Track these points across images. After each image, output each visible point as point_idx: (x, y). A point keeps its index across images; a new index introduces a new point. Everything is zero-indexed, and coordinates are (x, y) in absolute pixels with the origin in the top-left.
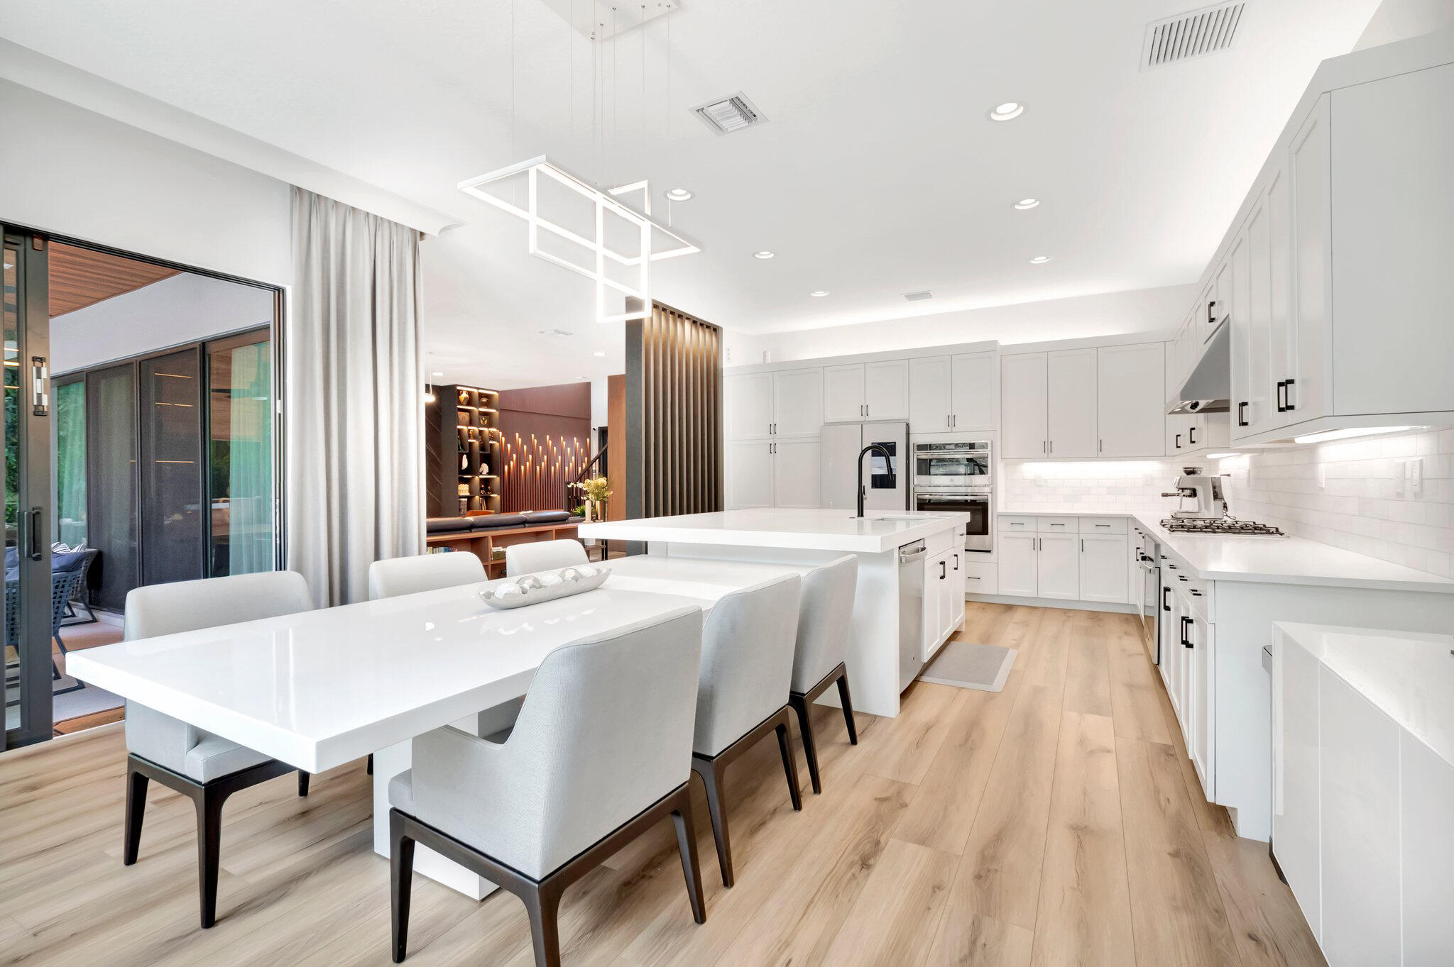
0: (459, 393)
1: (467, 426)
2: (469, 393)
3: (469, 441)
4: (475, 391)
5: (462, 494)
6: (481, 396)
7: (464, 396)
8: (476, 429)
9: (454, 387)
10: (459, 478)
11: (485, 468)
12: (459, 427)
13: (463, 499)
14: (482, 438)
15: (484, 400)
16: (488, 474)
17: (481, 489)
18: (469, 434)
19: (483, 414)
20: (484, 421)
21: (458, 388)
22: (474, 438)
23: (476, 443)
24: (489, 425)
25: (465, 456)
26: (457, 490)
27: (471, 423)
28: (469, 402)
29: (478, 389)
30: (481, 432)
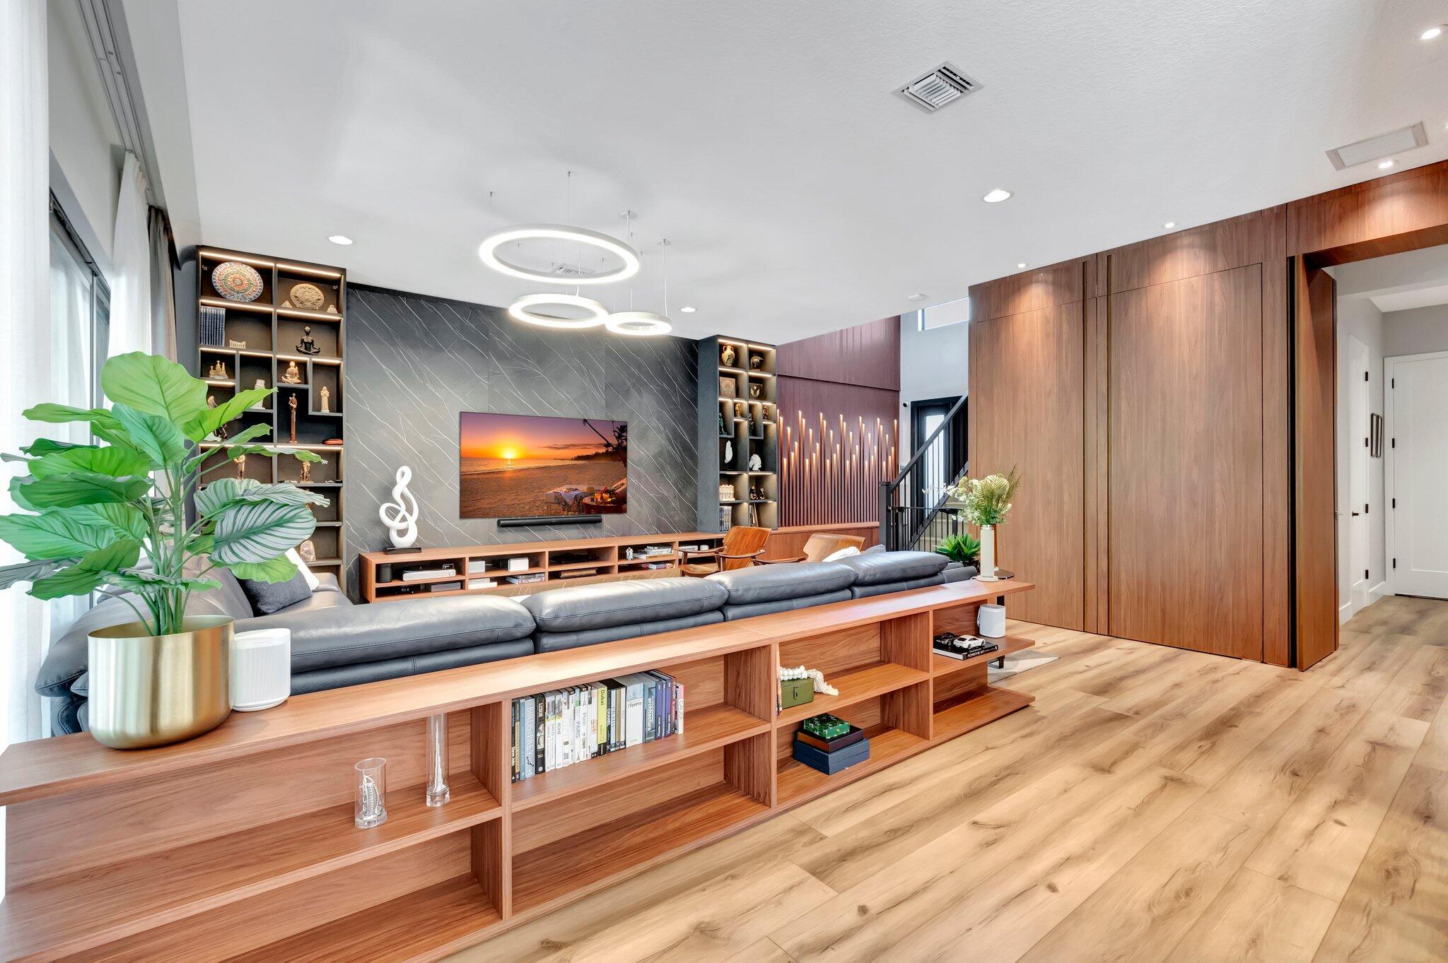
0: (722, 348)
1: (731, 398)
2: (736, 349)
3: (735, 420)
4: (744, 345)
5: (724, 499)
6: (752, 353)
7: (728, 352)
8: (744, 403)
9: (712, 340)
10: (721, 475)
11: (756, 461)
12: (721, 399)
13: (726, 508)
14: (753, 417)
15: (756, 359)
16: (762, 469)
17: (751, 491)
18: (735, 411)
19: (752, 379)
20: (755, 392)
21: (720, 341)
22: (742, 416)
23: (745, 424)
24: (762, 396)
25: (729, 444)
26: (717, 493)
27: (738, 394)
28: (736, 363)
29: (747, 342)
30: (751, 407)
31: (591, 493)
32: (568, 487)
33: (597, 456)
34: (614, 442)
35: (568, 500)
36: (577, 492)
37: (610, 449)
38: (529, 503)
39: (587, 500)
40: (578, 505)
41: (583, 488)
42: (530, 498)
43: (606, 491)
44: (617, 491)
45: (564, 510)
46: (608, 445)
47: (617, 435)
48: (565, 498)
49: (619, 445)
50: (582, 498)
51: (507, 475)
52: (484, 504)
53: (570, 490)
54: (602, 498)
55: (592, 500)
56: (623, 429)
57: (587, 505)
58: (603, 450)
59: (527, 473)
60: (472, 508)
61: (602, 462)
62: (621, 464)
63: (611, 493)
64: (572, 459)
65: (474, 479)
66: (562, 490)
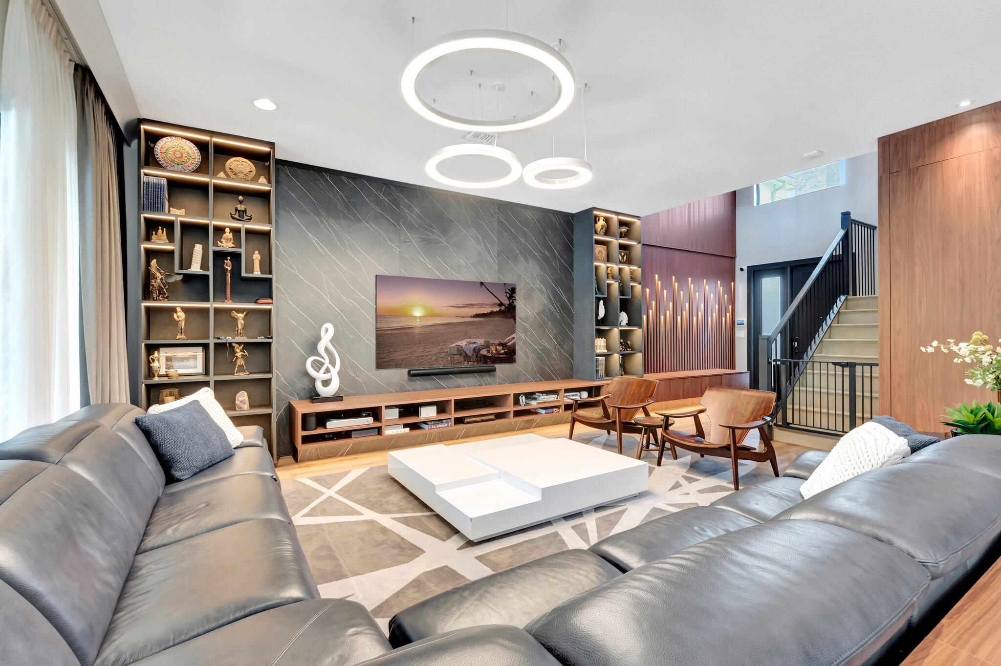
0: (596, 219)
1: (602, 261)
2: (607, 220)
3: (608, 282)
4: (615, 217)
5: (598, 351)
6: (622, 224)
7: (601, 222)
8: (615, 267)
9: (590, 211)
10: (597, 330)
11: (624, 317)
12: (596, 264)
13: (600, 358)
14: (621, 279)
15: (624, 229)
16: (628, 325)
17: (621, 344)
18: (608, 274)
19: (622, 247)
20: (623, 258)
21: (595, 212)
22: (613, 278)
23: (615, 286)
24: (629, 262)
25: (601, 302)
26: (593, 346)
27: (609, 259)
28: (607, 233)
29: (617, 214)
30: (620, 270)
31: (487, 346)
32: (469, 340)
33: (492, 314)
34: (506, 302)
35: (468, 352)
36: (475, 345)
37: (503, 308)
38: (435, 355)
39: (484, 352)
40: (477, 356)
41: (480, 342)
42: (435, 350)
43: (500, 344)
44: (509, 344)
45: (465, 360)
46: (501, 304)
47: (508, 295)
48: (465, 349)
49: (511, 304)
50: (479, 350)
51: (417, 331)
52: (398, 356)
53: (470, 343)
54: (496, 350)
55: (488, 352)
56: (513, 291)
57: (484, 356)
58: (497, 309)
59: (433, 328)
60: (385, 360)
61: (496, 319)
62: (512, 320)
63: (504, 345)
64: (471, 317)
65: (388, 334)
66: (463, 343)
